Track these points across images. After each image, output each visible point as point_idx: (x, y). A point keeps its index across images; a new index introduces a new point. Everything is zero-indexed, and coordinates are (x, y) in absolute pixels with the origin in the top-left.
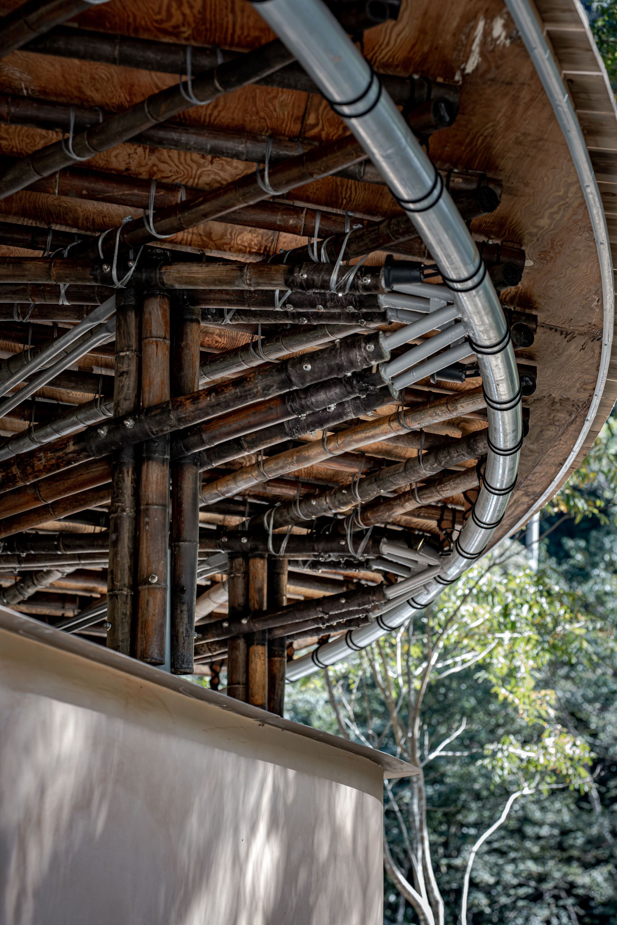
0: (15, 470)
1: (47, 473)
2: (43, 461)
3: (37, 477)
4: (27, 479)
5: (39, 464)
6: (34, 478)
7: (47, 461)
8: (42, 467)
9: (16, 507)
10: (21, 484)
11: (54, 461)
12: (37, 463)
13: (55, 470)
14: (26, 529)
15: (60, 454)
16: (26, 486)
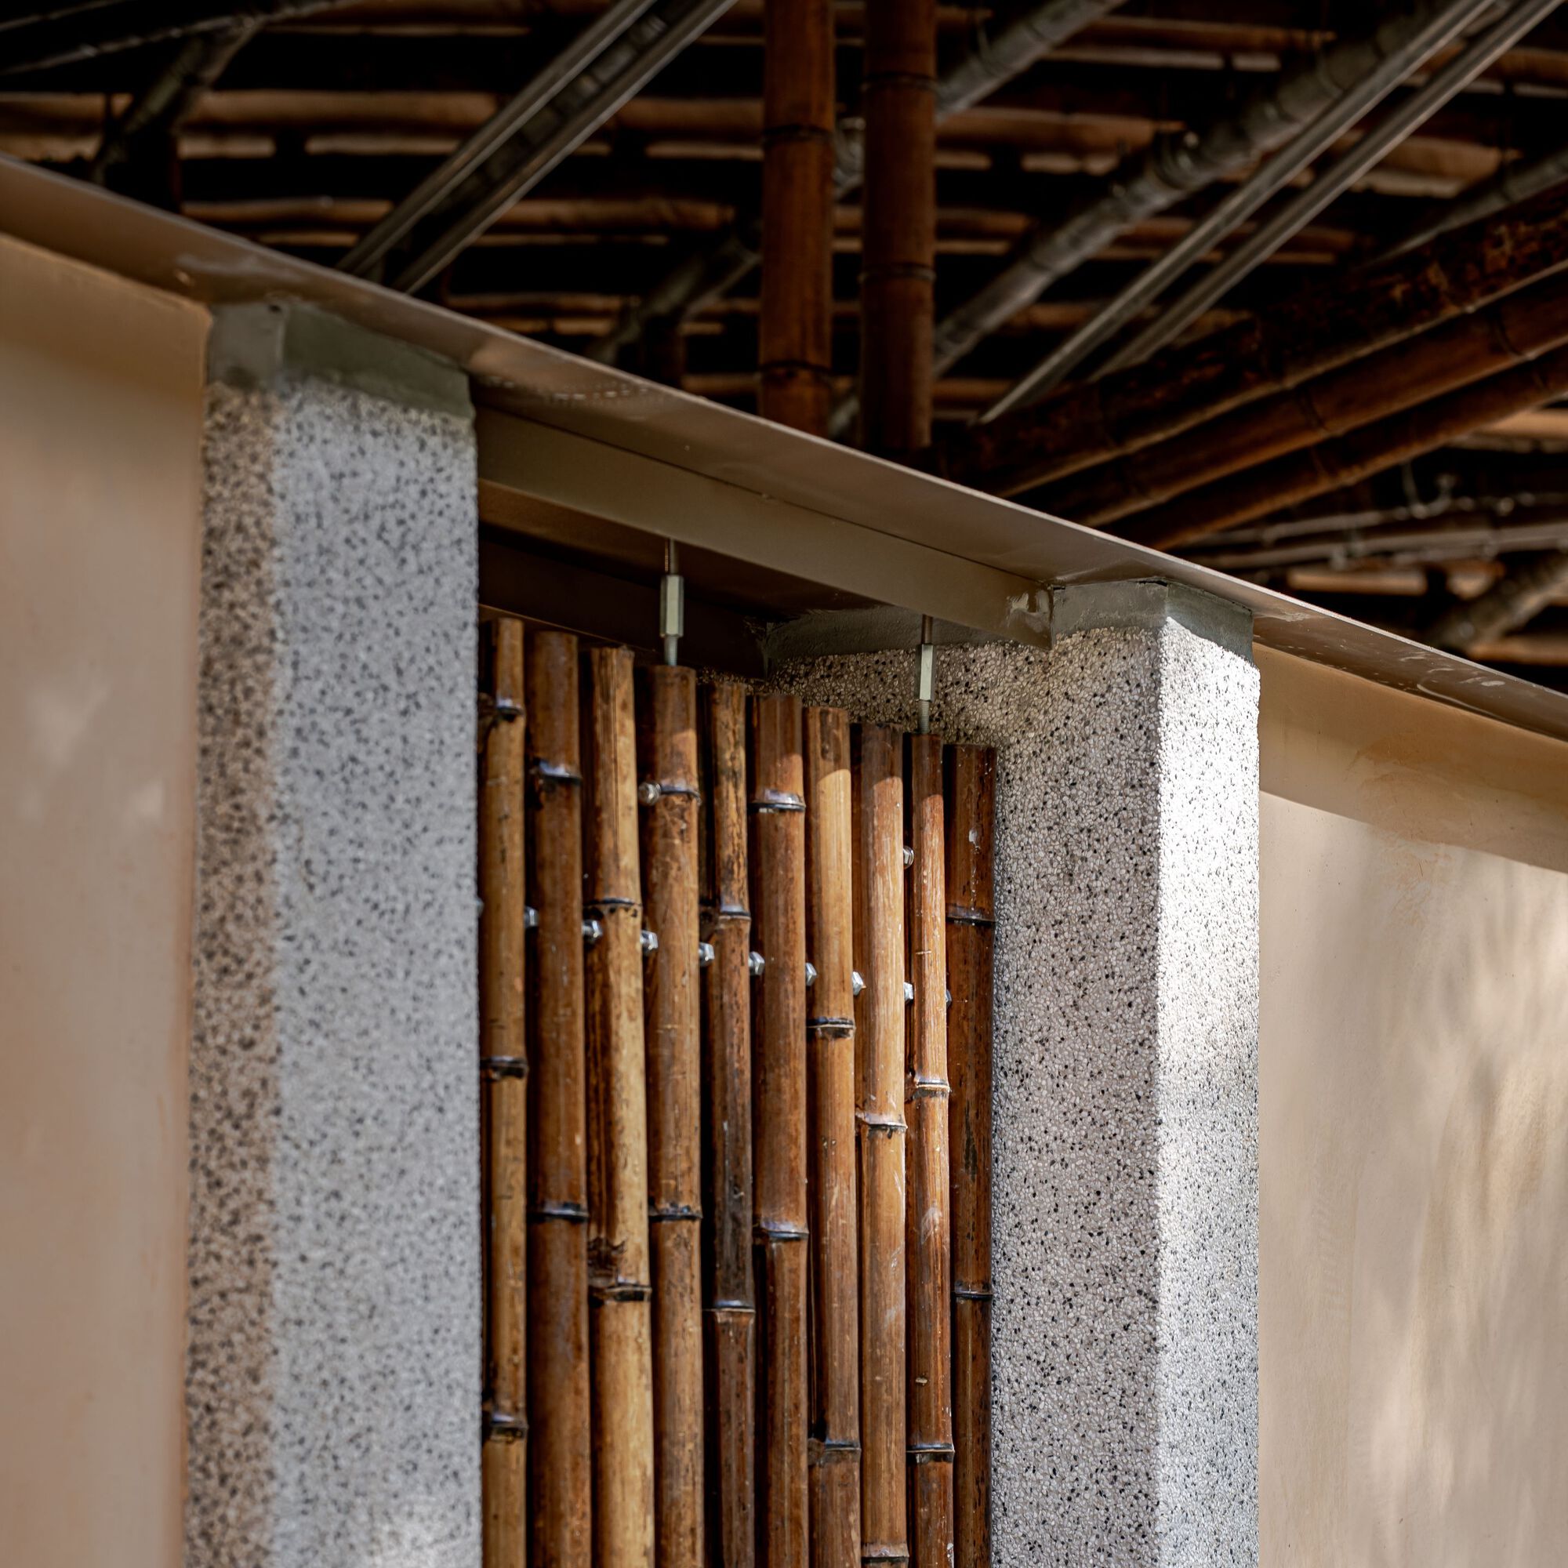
0: (1435, 275)
1: (1519, 277)
2: (1508, 247)
3: (1492, 289)
4: (1467, 298)
5: (1497, 256)
6: (1484, 293)
7: (1519, 245)
8: (1503, 263)
9: (1442, 373)
10: (1452, 311)
11: (1534, 246)
12: (1492, 253)
13: (1537, 270)
14: (1463, 437)
15: (1551, 225)
16: (1465, 318)
